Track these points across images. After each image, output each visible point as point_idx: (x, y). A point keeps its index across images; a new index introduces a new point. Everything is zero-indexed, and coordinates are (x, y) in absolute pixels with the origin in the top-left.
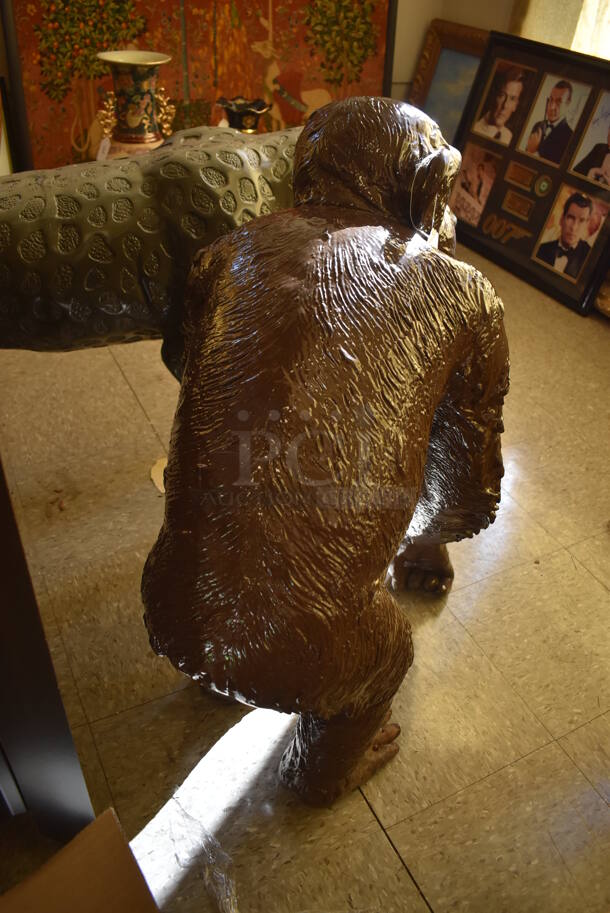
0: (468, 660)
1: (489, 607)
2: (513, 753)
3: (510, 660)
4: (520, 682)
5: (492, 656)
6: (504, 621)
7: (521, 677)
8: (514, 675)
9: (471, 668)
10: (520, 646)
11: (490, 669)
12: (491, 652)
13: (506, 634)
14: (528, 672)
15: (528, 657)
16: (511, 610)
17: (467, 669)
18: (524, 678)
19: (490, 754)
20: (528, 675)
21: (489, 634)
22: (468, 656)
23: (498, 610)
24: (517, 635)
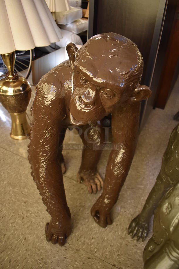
0: (30, 212)
1: (29, 238)
2: (11, 193)
3: (16, 220)
4: (12, 214)
5: (23, 218)
6: (22, 235)
7: (12, 216)
8: (14, 215)
9: (29, 210)
10: (14, 228)
11: (23, 213)
12: (24, 220)
13: (20, 230)
14: (10, 219)
15: (10, 225)
16: (20, 242)
17: (30, 209)
18: (11, 216)
19: (17, 189)
20: (9, 218)
21: (26, 226)
22: (31, 214)
23: (25, 239)
24: (16, 232)
